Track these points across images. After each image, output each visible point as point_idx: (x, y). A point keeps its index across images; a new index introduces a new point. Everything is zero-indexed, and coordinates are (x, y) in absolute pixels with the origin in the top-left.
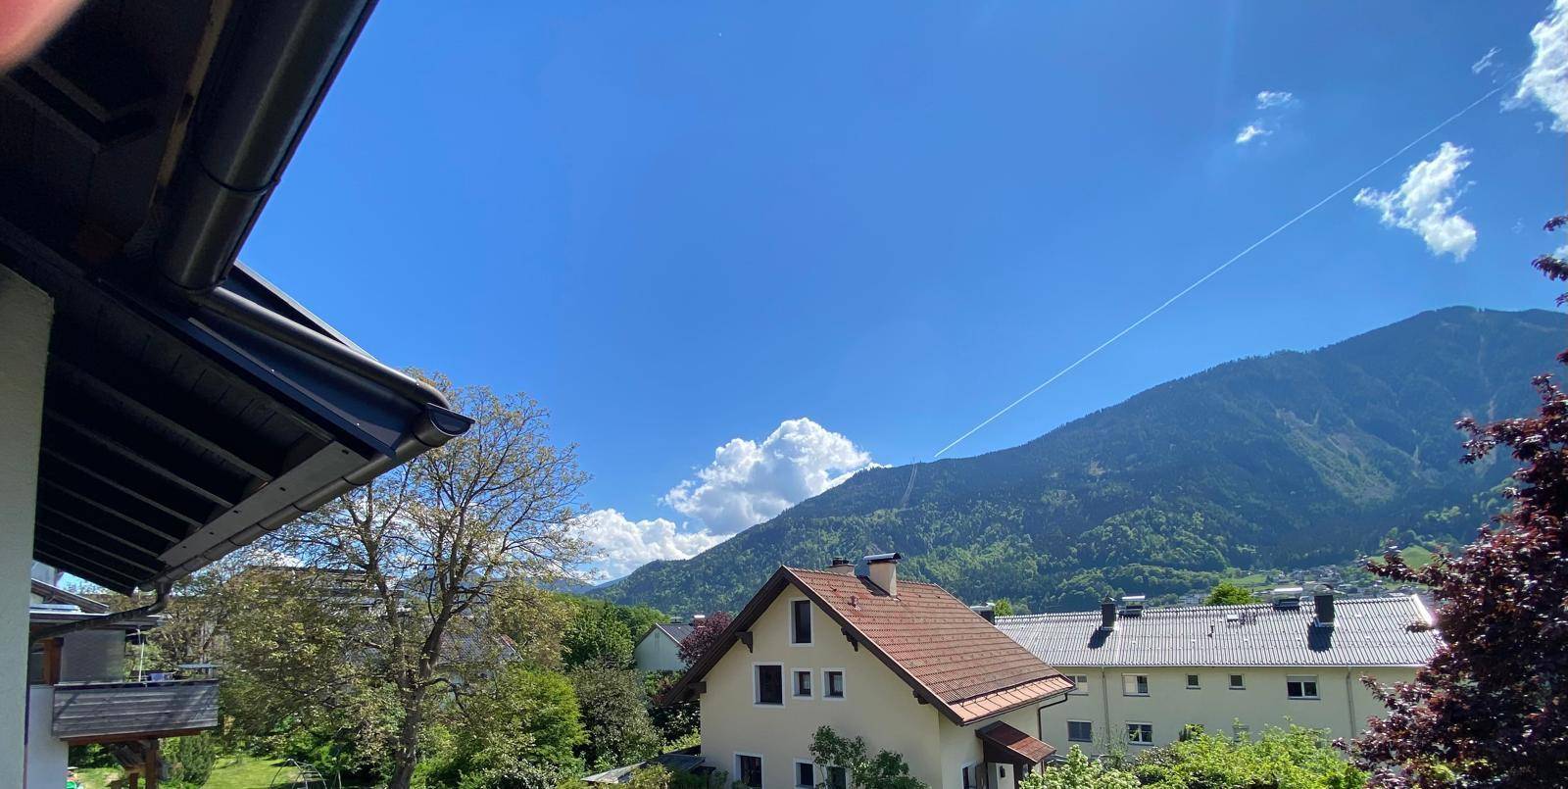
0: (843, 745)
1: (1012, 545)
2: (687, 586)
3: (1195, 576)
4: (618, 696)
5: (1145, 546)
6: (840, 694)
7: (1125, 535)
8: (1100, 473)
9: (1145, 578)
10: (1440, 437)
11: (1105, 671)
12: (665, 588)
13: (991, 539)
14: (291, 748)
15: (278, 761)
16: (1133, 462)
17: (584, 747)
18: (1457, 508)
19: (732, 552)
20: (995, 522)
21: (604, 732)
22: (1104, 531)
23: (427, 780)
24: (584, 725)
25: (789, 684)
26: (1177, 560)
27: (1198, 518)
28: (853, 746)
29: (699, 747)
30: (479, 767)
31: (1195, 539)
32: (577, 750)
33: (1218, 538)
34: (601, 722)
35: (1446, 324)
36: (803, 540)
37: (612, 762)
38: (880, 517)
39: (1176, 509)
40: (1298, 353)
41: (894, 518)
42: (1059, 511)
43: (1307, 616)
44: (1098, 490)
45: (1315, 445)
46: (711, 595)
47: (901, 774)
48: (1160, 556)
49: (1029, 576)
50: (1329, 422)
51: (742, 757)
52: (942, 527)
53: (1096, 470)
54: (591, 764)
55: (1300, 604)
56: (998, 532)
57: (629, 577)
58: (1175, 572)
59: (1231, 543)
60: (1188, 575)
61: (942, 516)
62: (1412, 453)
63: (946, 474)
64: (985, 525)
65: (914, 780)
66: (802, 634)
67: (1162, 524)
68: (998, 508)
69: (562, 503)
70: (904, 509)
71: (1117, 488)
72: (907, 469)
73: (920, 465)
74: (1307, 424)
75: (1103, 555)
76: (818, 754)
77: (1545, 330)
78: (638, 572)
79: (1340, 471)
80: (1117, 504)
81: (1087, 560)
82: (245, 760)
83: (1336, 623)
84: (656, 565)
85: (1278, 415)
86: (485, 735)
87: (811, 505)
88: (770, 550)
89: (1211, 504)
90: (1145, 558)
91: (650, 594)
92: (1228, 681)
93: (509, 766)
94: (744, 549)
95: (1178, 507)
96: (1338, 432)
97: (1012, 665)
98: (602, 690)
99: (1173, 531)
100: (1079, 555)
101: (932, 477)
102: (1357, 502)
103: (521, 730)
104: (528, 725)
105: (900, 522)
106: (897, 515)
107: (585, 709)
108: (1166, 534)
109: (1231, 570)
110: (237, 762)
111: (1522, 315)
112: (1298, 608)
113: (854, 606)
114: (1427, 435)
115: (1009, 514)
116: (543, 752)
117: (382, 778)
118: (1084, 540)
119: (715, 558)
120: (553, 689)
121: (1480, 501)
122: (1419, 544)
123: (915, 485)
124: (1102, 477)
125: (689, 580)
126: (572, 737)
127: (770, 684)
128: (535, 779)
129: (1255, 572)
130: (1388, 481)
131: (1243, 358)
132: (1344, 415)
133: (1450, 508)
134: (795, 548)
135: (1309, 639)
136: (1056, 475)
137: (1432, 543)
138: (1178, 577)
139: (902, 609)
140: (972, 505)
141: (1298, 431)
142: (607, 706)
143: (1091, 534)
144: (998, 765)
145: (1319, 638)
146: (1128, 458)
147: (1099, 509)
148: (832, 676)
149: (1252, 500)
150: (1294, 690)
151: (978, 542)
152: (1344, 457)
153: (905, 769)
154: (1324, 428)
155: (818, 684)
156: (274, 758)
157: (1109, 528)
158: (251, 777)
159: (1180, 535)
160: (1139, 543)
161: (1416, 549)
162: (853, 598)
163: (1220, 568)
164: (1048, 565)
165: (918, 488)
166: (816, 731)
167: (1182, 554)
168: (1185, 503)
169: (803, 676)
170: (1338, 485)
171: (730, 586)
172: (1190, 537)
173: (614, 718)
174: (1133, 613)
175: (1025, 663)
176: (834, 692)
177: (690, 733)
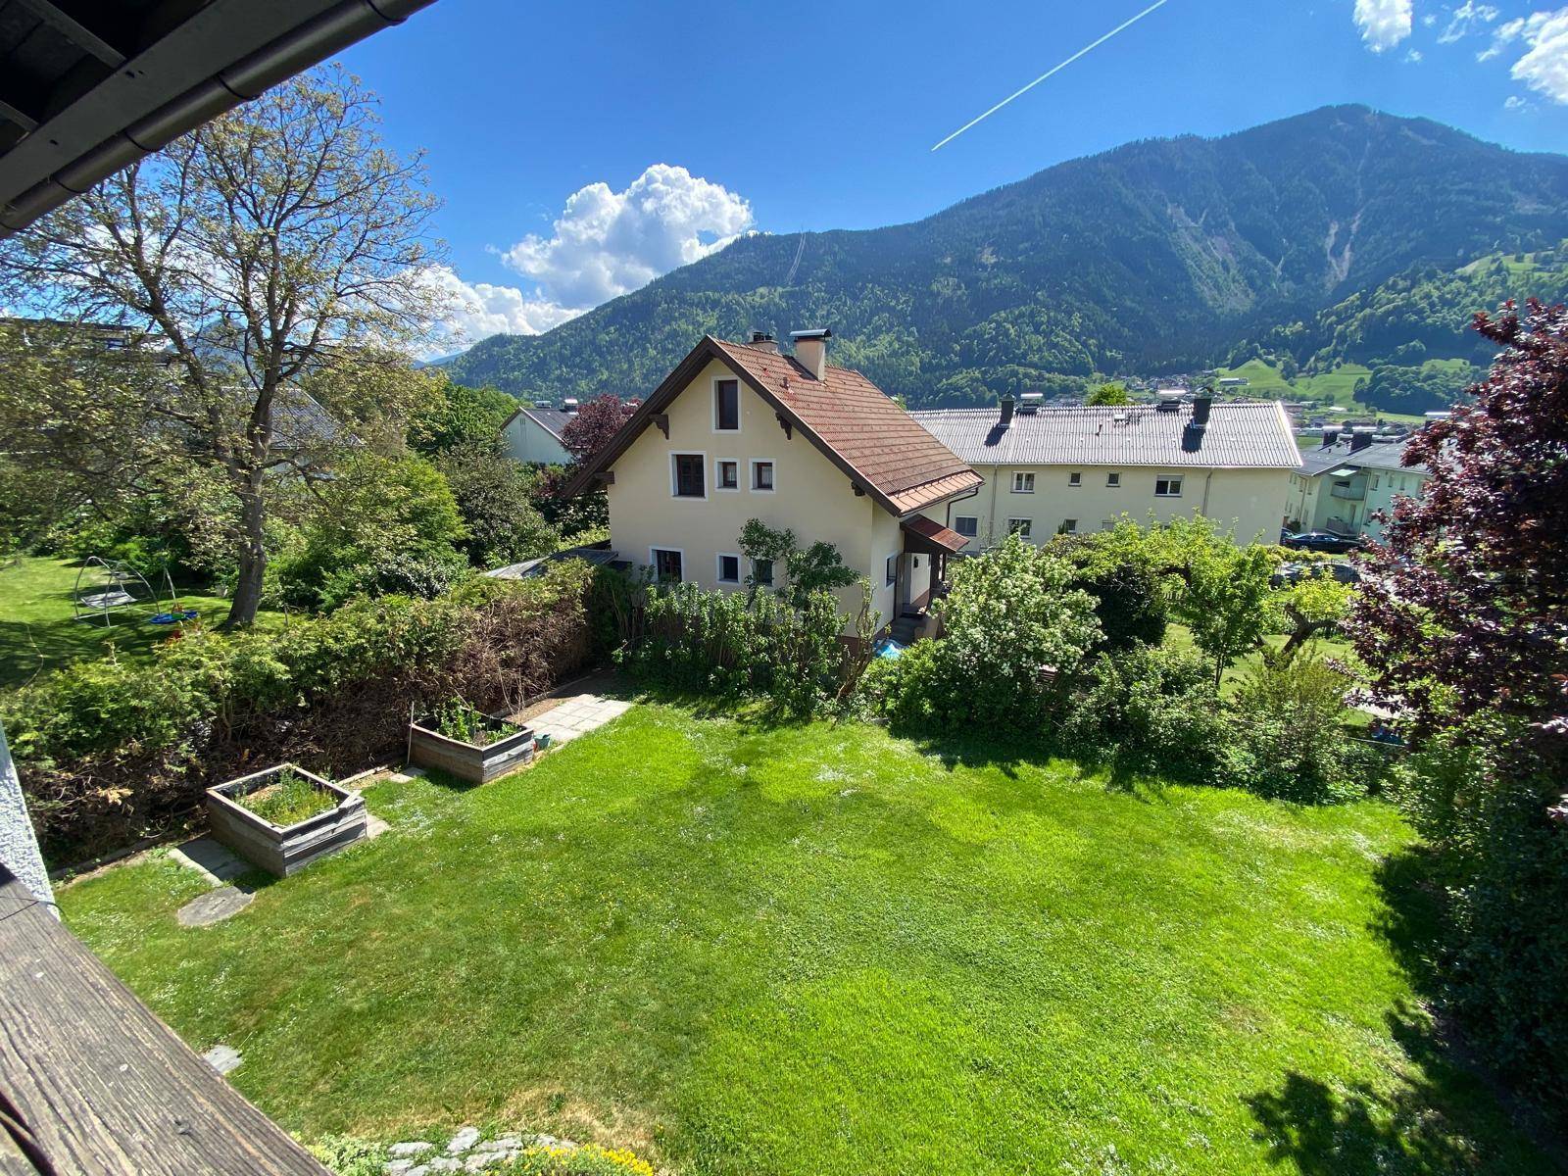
0: (773, 538)
1: (898, 339)
2: (540, 368)
3: (1064, 380)
4: (497, 487)
5: (1024, 347)
6: (769, 487)
7: (1006, 334)
8: (992, 261)
9: (1019, 380)
10: (1304, 248)
11: (997, 469)
12: (513, 369)
13: (877, 331)
14: (83, 546)
15: (70, 561)
16: (1025, 251)
17: (467, 542)
18: (1300, 323)
19: (593, 330)
20: (883, 312)
21: (486, 526)
22: (988, 328)
23: (281, 578)
24: (463, 519)
25: (711, 475)
26: (1050, 363)
27: (1076, 320)
28: (783, 538)
29: (609, 541)
30: (347, 564)
31: (1070, 342)
32: (458, 545)
33: (1091, 341)
34: (481, 516)
35: (1341, 124)
36: (675, 319)
37: (503, 558)
38: (762, 297)
39: (1058, 308)
40: (1199, 139)
41: (777, 300)
42: (948, 301)
43: (1184, 418)
44: (988, 280)
45: (1196, 247)
46: (570, 381)
47: (834, 565)
48: (1036, 359)
49: (911, 373)
50: (1213, 223)
51: (659, 552)
52: (829, 313)
53: (988, 258)
54: (478, 560)
55: (1180, 406)
56: (885, 323)
57: (467, 354)
58: (1047, 375)
59: (1101, 347)
60: (1058, 378)
61: (830, 300)
62: (1276, 264)
63: (836, 249)
64: (872, 315)
65: (847, 568)
66: (728, 419)
67: (1042, 323)
68: (887, 295)
69: (408, 235)
70: (788, 289)
71: (1007, 280)
72: (793, 240)
73: (809, 235)
74: (1193, 224)
75: (984, 353)
76: (747, 547)
77: (1425, 142)
78: (477, 348)
79: (1212, 278)
80: (1004, 299)
81: (968, 360)
82: (25, 560)
83: (1208, 426)
84: (500, 340)
85: (1169, 211)
86: (355, 527)
87: (685, 275)
88: (637, 328)
89: (1091, 304)
90: (1021, 359)
91: (494, 375)
92: (1106, 479)
93: (386, 561)
94: (606, 326)
95: (1061, 305)
96: (1219, 235)
97: (934, 459)
98: (478, 480)
99: (1052, 331)
100: (960, 354)
101: (821, 251)
102: (1218, 311)
103: (397, 521)
104: (407, 515)
105: (784, 305)
106: (781, 296)
107: (461, 501)
108: (1047, 335)
109: (1097, 375)
110: (15, 563)
111: (1409, 122)
112: (1178, 410)
113: (787, 388)
114: (1295, 245)
115: (898, 303)
116: (421, 547)
117: (218, 578)
118: (968, 337)
119: (572, 336)
120: (421, 477)
121: (1322, 317)
122: (1260, 357)
123: (803, 259)
124: (994, 266)
125: (543, 361)
126: (452, 530)
127: (689, 475)
128: (420, 575)
129: (1117, 378)
130: (1250, 291)
131: (1149, 139)
132: (1228, 216)
133: (1295, 323)
134: (667, 328)
135: (1183, 440)
136: (948, 260)
137: (1272, 358)
138: (1049, 380)
139: (830, 395)
140: (862, 289)
141: (1183, 230)
142: (486, 498)
143: (975, 331)
144: (914, 555)
145: (1192, 439)
146: (1021, 246)
147: (985, 303)
148: (761, 468)
149: (1128, 303)
150: (1161, 488)
151: (864, 333)
152: (1217, 261)
153: (838, 559)
154: (1208, 230)
155: (745, 475)
156: (62, 557)
157: (993, 325)
158: (40, 580)
159: (1057, 336)
160: (1019, 342)
161: (1257, 362)
162: (785, 380)
163: (1087, 373)
164: (930, 362)
165: (805, 263)
166: (745, 523)
167: (1056, 356)
168: (1067, 302)
169: (726, 467)
170: (1206, 292)
171: (592, 371)
172: (1066, 339)
173: (494, 511)
174: (1029, 411)
175: (944, 457)
176: (762, 484)
177: (587, 528)
